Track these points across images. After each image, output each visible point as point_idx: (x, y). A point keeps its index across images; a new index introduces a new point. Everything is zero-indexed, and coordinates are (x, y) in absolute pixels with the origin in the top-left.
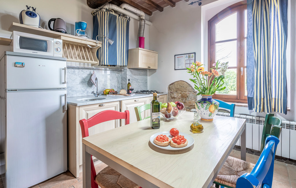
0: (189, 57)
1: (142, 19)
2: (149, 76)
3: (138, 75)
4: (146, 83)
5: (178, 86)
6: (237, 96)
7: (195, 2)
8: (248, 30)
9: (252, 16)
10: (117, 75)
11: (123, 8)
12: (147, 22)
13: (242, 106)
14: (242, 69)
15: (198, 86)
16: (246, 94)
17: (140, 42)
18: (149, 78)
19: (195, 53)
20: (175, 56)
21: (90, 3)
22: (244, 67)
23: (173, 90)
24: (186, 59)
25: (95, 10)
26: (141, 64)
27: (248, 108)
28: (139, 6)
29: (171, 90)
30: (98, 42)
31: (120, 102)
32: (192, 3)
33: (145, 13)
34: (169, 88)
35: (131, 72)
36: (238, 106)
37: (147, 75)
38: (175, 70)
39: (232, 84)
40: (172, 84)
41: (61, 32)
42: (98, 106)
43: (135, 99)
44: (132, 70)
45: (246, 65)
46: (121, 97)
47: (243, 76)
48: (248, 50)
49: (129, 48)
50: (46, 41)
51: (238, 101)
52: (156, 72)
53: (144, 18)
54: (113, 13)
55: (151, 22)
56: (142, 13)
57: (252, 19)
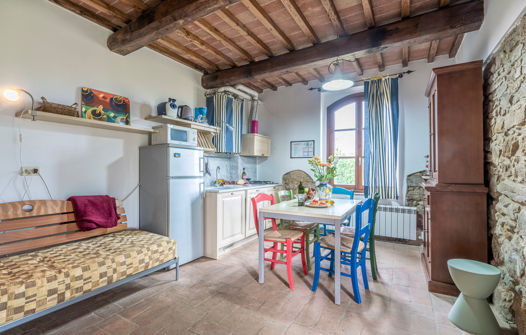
0: (308, 145)
1: (255, 100)
2: (258, 164)
3: (248, 163)
4: (256, 172)
5: (295, 176)
6: (355, 186)
7: (315, 88)
8: (365, 123)
9: (368, 110)
10: (226, 162)
11: (238, 88)
12: (259, 102)
13: (359, 195)
14: (360, 159)
15: (317, 174)
16: (363, 184)
17: (253, 127)
18: (258, 166)
19: (314, 141)
20: (291, 142)
21: (207, 85)
22: (362, 158)
23: (287, 181)
24: (304, 146)
25: (209, 91)
26: (257, 151)
27: (364, 197)
28: (252, 84)
29: (285, 180)
30: (218, 128)
31: (246, 191)
32: (311, 89)
33: (257, 92)
34: (284, 179)
35: (242, 159)
36: (356, 195)
37: (256, 163)
38: (291, 158)
39: (348, 175)
40: (287, 174)
41: (188, 120)
42: (230, 194)
43: (257, 189)
44: (243, 158)
45: (363, 155)
46: (240, 187)
47: (361, 166)
48: (365, 142)
49: (243, 133)
50: (186, 132)
51: (357, 190)
52: (267, 159)
53: (256, 98)
54: (230, 96)
55: (262, 101)
56: (255, 94)
57: (368, 114)
